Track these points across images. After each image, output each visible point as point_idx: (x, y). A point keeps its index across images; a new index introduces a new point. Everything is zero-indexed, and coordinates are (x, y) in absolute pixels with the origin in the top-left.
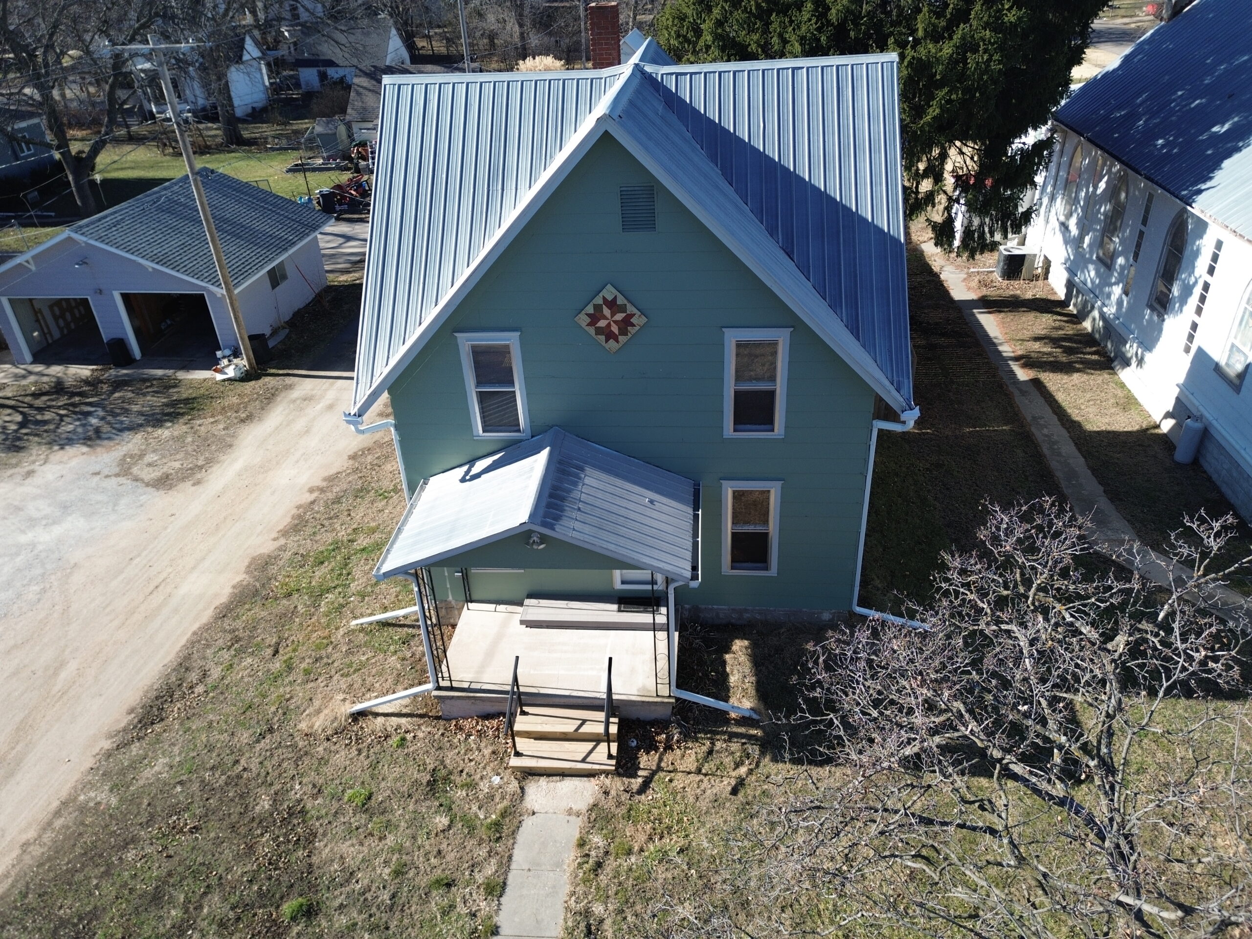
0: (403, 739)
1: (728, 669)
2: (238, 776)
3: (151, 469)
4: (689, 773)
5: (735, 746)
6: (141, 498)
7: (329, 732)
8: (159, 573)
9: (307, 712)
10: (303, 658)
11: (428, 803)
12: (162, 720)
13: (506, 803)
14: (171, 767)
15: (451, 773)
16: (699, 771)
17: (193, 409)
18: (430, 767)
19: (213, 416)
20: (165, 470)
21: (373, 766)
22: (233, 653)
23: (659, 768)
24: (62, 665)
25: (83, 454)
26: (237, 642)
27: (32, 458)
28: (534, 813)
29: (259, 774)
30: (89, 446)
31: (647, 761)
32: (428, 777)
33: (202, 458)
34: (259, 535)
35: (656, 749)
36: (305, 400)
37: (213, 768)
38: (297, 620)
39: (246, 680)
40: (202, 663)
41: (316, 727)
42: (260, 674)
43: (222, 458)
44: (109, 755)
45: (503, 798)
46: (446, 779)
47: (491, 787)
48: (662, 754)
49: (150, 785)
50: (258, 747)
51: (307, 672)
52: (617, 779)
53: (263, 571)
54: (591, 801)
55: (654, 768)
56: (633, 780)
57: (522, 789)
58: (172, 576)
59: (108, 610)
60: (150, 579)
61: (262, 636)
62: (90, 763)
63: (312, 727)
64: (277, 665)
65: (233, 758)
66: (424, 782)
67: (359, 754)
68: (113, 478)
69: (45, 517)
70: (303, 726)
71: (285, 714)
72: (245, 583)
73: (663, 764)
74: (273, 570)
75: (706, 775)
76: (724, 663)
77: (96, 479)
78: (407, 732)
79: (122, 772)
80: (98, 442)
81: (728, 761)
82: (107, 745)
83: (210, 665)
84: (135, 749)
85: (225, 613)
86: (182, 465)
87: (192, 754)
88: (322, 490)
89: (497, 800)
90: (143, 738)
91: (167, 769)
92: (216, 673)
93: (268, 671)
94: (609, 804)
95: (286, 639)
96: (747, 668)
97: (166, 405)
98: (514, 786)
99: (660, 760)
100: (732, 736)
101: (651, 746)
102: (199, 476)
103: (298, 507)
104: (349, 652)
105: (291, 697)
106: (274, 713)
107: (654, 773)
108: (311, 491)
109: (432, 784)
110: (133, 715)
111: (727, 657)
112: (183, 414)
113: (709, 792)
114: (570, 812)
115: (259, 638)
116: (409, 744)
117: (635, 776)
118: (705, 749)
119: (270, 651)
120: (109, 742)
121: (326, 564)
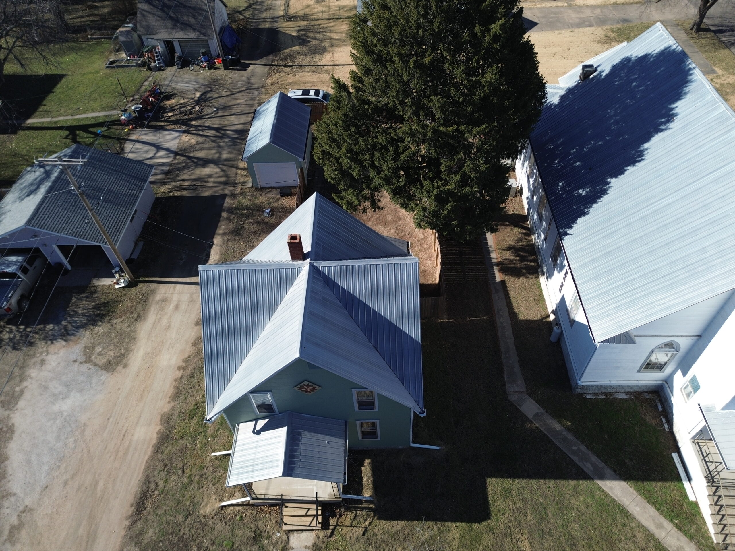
0: (242, 517)
1: (363, 475)
2: (182, 537)
3: (100, 357)
4: (348, 526)
5: (364, 513)
6: (102, 378)
7: (213, 515)
8: (123, 427)
9: (202, 505)
10: (195, 475)
11: (255, 546)
12: (145, 509)
13: (283, 545)
14: (156, 534)
15: (261, 532)
16: (351, 526)
17: (109, 311)
18: (253, 529)
19: (121, 317)
20: (107, 358)
21: (232, 530)
22: (166, 473)
23: (337, 525)
24: (97, 482)
25: (64, 346)
26: (166, 467)
27: (40, 350)
28: (293, 548)
29: (189, 536)
30: (65, 341)
31: (333, 521)
32: (253, 535)
33: (123, 348)
34: (161, 400)
35: (336, 517)
36: (163, 301)
37: (171, 534)
38: (188, 453)
39: (174, 488)
40: (155, 479)
41: (207, 512)
42: (179, 484)
43: (133, 347)
44: (129, 528)
45: (281, 542)
46: (260, 535)
47: (277, 538)
48: (338, 519)
49: (150, 542)
50: (187, 522)
51: (198, 483)
52: (322, 531)
53: (168, 423)
54: (313, 542)
55: (335, 524)
56: (328, 531)
57: (288, 538)
58: (129, 428)
59: (107, 450)
60: (120, 431)
61: (176, 463)
62: (123, 533)
63: (205, 512)
64: (185, 480)
65: (178, 528)
66: (252, 536)
67: (226, 525)
68: (84, 364)
69: (60, 393)
70: (202, 512)
71: (193, 505)
72: (162, 431)
73: (339, 523)
74: (172, 422)
75: (354, 527)
76: (361, 472)
77: (76, 365)
78: (243, 513)
79: (137, 536)
80: (69, 337)
81: (362, 520)
82: (127, 523)
83: (158, 480)
84: (139, 525)
85: (158, 449)
86: (114, 353)
87: (162, 527)
88: (184, 369)
89: (279, 543)
90: (140, 519)
91: (154, 535)
92: (161, 484)
93: (182, 483)
94: (319, 543)
95: (186, 464)
96: (369, 473)
97: (95, 308)
98: (285, 537)
99: (338, 521)
100: (363, 509)
101: (334, 516)
102: (124, 361)
103: (175, 380)
104: (214, 472)
105: (194, 497)
106: (189, 505)
107: (336, 527)
108: (179, 369)
109: (255, 537)
110: (133, 508)
111: (363, 469)
112: (105, 315)
113: (355, 534)
114: (306, 547)
115: (175, 465)
116: (244, 519)
117: (328, 529)
118: (353, 515)
119: (180, 472)
120: (128, 521)
121: (195, 418)
